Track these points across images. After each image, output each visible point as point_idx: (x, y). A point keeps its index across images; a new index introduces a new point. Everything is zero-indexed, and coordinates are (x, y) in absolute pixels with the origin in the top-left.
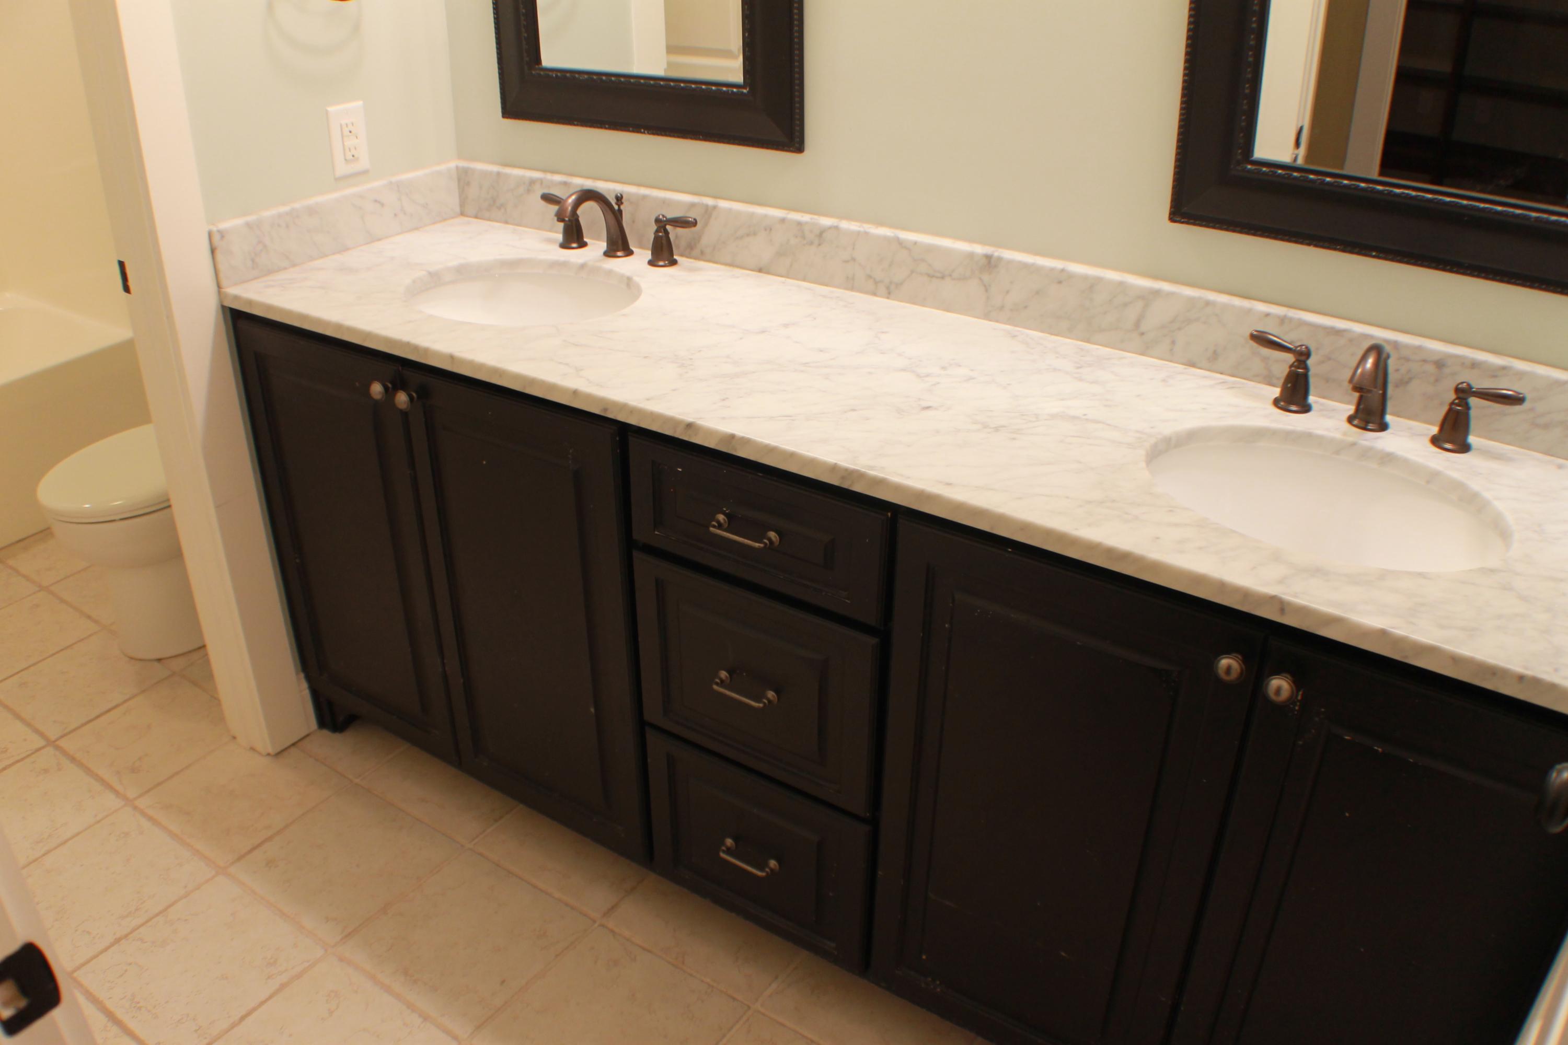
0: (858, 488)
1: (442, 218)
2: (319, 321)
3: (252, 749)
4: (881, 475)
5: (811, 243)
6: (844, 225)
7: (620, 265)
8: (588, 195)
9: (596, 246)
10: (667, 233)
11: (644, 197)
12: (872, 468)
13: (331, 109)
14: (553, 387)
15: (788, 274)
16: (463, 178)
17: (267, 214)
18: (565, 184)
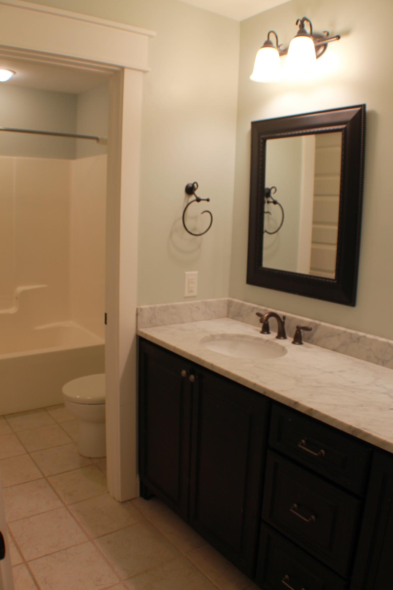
0: (359, 436)
1: (219, 317)
2: (168, 345)
3: (114, 498)
4: (369, 432)
5: (354, 342)
6: (369, 336)
7: (281, 342)
8: (272, 314)
9: (273, 334)
10: (300, 332)
11: (294, 318)
12: (365, 429)
13: (186, 273)
14: (247, 381)
15: (345, 353)
16: (230, 304)
17: (158, 305)
18: (265, 310)
